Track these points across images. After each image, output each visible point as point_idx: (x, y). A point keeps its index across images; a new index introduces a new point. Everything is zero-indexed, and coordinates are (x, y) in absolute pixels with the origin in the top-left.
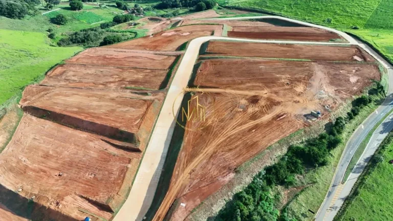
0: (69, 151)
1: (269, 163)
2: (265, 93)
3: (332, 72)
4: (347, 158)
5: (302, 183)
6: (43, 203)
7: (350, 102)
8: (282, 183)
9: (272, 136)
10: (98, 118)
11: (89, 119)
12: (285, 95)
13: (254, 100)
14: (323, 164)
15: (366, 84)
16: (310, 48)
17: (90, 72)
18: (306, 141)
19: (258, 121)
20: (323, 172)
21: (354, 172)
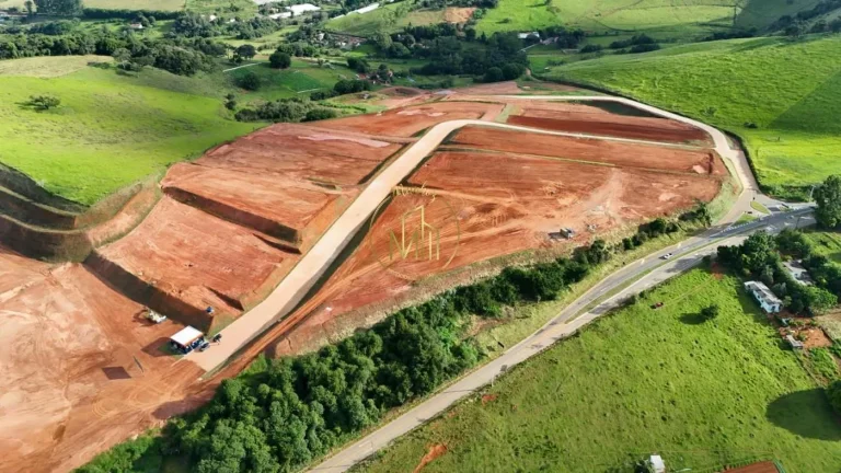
0: (210, 243)
1: (465, 282)
2: (508, 201)
3: (638, 183)
4: (593, 296)
5: (509, 316)
6: (164, 289)
7: (635, 225)
8: (480, 312)
9: (485, 252)
10: (258, 209)
11: (245, 209)
12: (536, 206)
13: (487, 209)
14: (551, 298)
15: (681, 204)
16: (626, 148)
17: (266, 154)
18: (535, 265)
19: (476, 234)
20: (547, 306)
21: (593, 312)
